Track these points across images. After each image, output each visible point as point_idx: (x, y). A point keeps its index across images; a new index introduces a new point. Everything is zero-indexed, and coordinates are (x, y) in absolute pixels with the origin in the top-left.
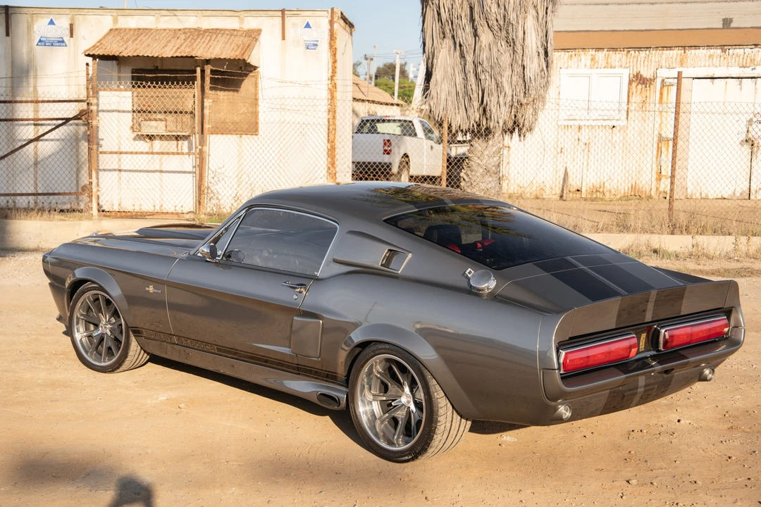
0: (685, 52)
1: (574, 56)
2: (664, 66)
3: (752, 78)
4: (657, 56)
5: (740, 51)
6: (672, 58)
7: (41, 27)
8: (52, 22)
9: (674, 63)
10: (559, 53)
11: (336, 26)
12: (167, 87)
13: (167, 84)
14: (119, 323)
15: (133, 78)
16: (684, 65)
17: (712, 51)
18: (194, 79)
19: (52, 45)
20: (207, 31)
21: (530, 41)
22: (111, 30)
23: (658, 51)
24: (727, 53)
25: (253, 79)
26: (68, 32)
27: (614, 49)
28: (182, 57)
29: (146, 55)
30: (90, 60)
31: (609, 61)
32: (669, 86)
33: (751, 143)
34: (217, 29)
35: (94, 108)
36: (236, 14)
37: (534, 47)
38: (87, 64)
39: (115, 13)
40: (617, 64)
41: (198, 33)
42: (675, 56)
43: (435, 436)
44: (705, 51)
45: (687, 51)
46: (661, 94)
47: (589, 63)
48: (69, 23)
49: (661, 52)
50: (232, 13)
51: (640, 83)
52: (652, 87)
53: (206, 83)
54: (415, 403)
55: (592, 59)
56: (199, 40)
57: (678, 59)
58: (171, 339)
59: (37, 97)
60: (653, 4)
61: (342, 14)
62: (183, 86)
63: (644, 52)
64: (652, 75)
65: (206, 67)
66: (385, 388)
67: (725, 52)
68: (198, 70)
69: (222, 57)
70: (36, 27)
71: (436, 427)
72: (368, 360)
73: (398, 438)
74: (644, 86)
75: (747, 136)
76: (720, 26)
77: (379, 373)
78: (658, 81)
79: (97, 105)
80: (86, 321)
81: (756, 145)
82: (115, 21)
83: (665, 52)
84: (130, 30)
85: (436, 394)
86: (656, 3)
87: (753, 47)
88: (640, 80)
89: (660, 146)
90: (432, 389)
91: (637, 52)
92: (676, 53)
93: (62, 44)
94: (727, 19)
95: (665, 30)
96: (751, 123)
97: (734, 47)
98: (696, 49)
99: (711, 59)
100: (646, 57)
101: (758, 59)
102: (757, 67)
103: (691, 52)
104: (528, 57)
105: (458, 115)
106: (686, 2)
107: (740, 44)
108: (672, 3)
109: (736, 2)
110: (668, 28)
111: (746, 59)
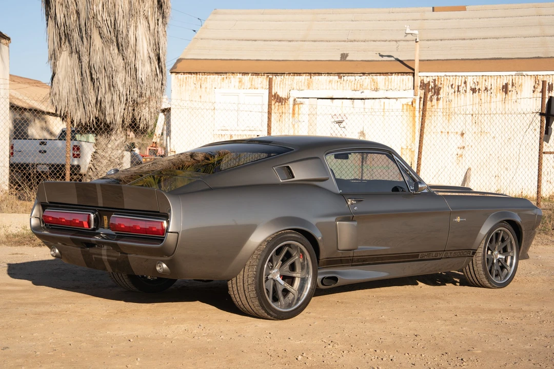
0: (311, 78)
1: (225, 78)
2: (295, 88)
3: (361, 99)
4: (290, 80)
5: (351, 78)
6: (301, 82)
9: (303, 86)
10: (214, 76)
16: (311, 88)
17: (331, 77)
23: (290, 76)
24: (342, 79)
27: (257, 74)
31: (253, 83)
32: (299, 104)
37: (146, 54)
40: (259, 86)
42: (303, 81)
44: (326, 77)
45: (312, 77)
46: (294, 110)
47: (237, 84)
49: (293, 77)
51: (277, 101)
52: (286, 104)
55: (240, 82)
57: (306, 83)
60: (290, 41)
63: (280, 77)
64: (287, 95)
67: (341, 78)
74: (280, 104)
76: (339, 59)
78: (291, 101)
83: (296, 77)
86: (292, 41)
87: (361, 75)
88: (277, 99)
91: (274, 77)
92: (304, 78)
94: (344, 54)
95: (297, 60)
96: (362, 135)
97: (347, 75)
98: (319, 75)
99: (330, 84)
100: (281, 81)
101: (365, 84)
102: (365, 91)
103: (316, 78)
104: (140, 61)
105: (78, 111)
106: (315, 41)
107: (352, 72)
108: (305, 41)
109: (352, 41)
110: (300, 59)
111: (357, 85)
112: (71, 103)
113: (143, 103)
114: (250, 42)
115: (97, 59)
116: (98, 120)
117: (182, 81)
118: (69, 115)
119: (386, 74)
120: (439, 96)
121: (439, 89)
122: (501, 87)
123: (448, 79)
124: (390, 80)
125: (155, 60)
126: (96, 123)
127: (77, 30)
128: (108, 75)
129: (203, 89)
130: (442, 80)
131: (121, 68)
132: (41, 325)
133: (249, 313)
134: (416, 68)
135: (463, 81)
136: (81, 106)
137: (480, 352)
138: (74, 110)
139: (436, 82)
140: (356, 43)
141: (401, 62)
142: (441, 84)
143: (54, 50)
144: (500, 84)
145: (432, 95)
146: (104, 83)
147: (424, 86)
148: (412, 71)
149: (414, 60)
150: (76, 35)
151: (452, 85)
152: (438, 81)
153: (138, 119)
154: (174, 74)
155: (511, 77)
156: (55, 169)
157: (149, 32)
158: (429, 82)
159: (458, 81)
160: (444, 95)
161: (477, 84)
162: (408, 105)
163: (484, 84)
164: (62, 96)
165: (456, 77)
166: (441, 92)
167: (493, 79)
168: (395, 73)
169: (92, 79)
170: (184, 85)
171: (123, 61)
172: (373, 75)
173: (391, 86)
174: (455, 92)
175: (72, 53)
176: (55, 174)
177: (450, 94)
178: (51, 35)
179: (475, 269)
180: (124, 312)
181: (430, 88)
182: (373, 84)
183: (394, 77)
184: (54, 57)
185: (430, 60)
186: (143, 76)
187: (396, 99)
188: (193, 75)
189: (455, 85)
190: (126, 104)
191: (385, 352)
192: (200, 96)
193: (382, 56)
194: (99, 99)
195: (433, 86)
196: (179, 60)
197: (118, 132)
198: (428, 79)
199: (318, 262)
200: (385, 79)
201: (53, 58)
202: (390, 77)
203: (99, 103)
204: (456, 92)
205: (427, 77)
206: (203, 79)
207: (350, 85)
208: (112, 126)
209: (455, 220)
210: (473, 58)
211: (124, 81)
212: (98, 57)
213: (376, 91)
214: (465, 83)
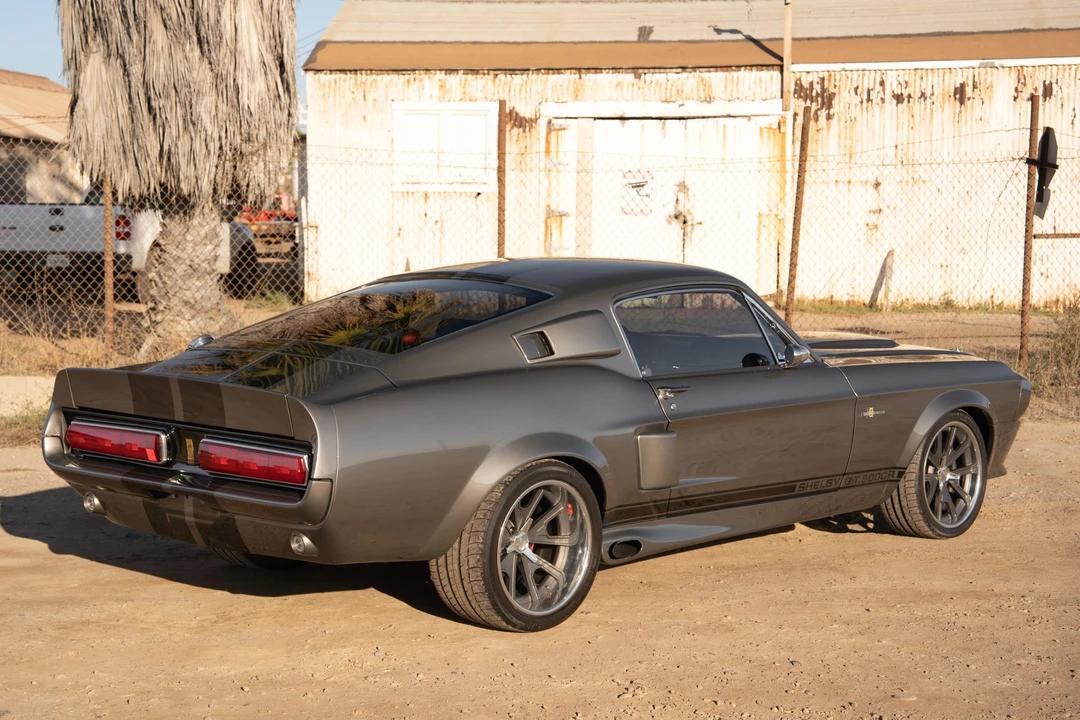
0: (580, 78)
1: (412, 80)
2: (550, 99)
3: (680, 119)
4: (539, 81)
5: (660, 77)
6: (561, 86)
9: (565, 94)
10: (390, 77)
16: (580, 97)
17: (620, 76)
23: (540, 75)
24: (642, 79)
27: (475, 72)
31: (467, 89)
32: (559, 130)
33: (682, 219)
40: (479, 94)
42: (566, 84)
44: (610, 76)
45: (583, 76)
46: (548, 142)
47: (436, 92)
49: (545, 76)
52: (533, 130)
55: (442, 87)
57: (571, 88)
63: (519, 76)
64: (534, 112)
67: (640, 78)
74: (521, 130)
75: (676, 208)
76: (635, 38)
78: (543, 123)
81: (689, 223)
83: (551, 77)
86: (543, 2)
87: (679, 70)
88: (516, 121)
89: (549, 224)
91: (509, 76)
92: (567, 78)
94: (645, 28)
95: (553, 43)
96: (682, 188)
97: (652, 71)
98: (596, 73)
99: (619, 89)
100: (522, 85)
101: (687, 90)
102: (687, 103)
103: (590, 78)
104: (245, 72)
105: (125, 171)
107: (660, 65)
108: (567, 2)
110: (558, 40)
111: (671, 90)
112: (112, 155)
113: (252, 154)
114: (460, 5)
115: (159, 69)
116: (166, 189)
117: (327, 88)
118: (109, 179)
119: (728, 68)
120: (832, 111)
121: (831, 97)
122: (952, 90)
123: (847, 76)
124: (735, 81)
125: (274, 67)
126: (162, 195)
127: (117, 11)
128: (182, 100)
129: (370, 102)
130: (838, 77)
131: (207, 86)
132: (71, 654)
133: (467, 617)
134: (787, 55)
135: (878, 81)
136: (131, 162)
137: (914, 699)
138: (118, 171)
139: (826, 83)
140: (667, 5)
141: (757, 42)
142: (835, 86)
143: (74, 51)
144: (949, 85)
145: (818, 109)
146: (174, 116)
147: (801, 91)
148: (778, 62)
149: (782, 39)
150: (117, 22)
151: (856, 89)
152: (829, 81)
153: (244, 183)
154: (311, 74)
155: (971, 70)
156: (84, 263)
157: (260, 13)
158: (811, 84)
159: (869, 82)
160: (842, 108)
161: (904, 85)
162: (770, 128)
163: (918, 84)
164: (93, 142)
165: (865, 73)
166: (835, 102)
167: (936, 75)
168: (746, 66)
169: (150, 109)
170: (332, 94)
171: (211, 74)
172: (701, 70)
173: (738, 90)
174: (862, 102)
175: (109, 56)
176: (84, 296)
177: (853, 106)
178: (68, 20)
179: (904, 503)
180: (230, 619)
181: (814, 94)
182: (702, 88)
183: (743, 73)
184: (74, 64)
185: (813, 39)
186: (252, 99)
187: (748, 117)
188: (349, 75)
189: (863, 89)
190: (219, 156)
191: (734, 705)
192: (364, 117)
193: (719, 31)
194: (166, 148)
195: (819, 91)
196: (321, 45)
197: (206, 210)
198: (810, 78)
199: (603, 515)
200: (726, 78)
201: (73, 66)
202: (735, 74)
203: (166, 156)
204: (865, 102)
205: (808, 73)
206: (368, 82)
208: (192, 200)
209: (865, 414)
210: (897, 33)
211: (213, 112)
212: (162, 66)
213: (709, 102)
214: (882, 83)
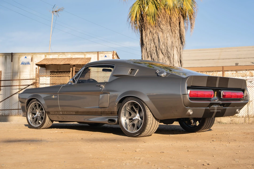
5: (241, 72)
6: (220, 74)
7: (23, 59)
8: (26, 57)
11: (114, 56)
12: (61, 74)
13: (61, 73)
14: (43, 112)
15: (51, 72)
17: (233, 72)
18: (70, 71)
19: (26, 64)
20: (74, 58)
21: (175, 58)
22: (44, 59)
25: (89, 73)
26: (31, 60)
28: (66, 64)
29: (55, 64)
30: (37, 66)
34: (77, 58)
35: (38, 81)
36: (83, 53)
37: (177, 60)
38: (36, 68)
39: (45, 54)
41: (71, 59)
43: (147, 125)
44: (230, 72)
45: (225, 72)
48: (31, 57)
49: (217, 72)
50: (82, 53)
53: (73, 72)
54: (140, 117)
56: (71, 60)
58: (60, 113)
59: (20, 78)
60: (213, 60)
61: (116, 53)
62: (66, 74)
65: (74, 67)
66: (130, 114)
67: (237, 72)
68: (71, 69)
69: (79, 64)
70: (21, 59)
71: (147, 122)
72: (125, 104)
73: (135, 130)
76: (235, 65)
77: (128, 109)
79: (39, 80)
80: (32, 113)
82: (46, 56)
83: (218, 73)
84: (50, 59)
85: (147, 110)
86: (214, 59)
87: (245, 70)
90: (146, 109)
91: (209, 73)
93: (29, 64)
94: (237, 63)
97: (239, 71)
98: (228, 71)
101: (247, 74)
102: (247, 77)
104: (175, 62)
106: (223, 59)
108: (219, 59)
109: (239, 59)
110: (219, 66)
111: (244, 74)
114: (197, 61)
125: (180, 62)
140: (241, 59)
157: (177, 52)
172: (250, 70)
182: (250, 74)
193: (253, 63)
207: (241, 74)
213: (252, 77)
